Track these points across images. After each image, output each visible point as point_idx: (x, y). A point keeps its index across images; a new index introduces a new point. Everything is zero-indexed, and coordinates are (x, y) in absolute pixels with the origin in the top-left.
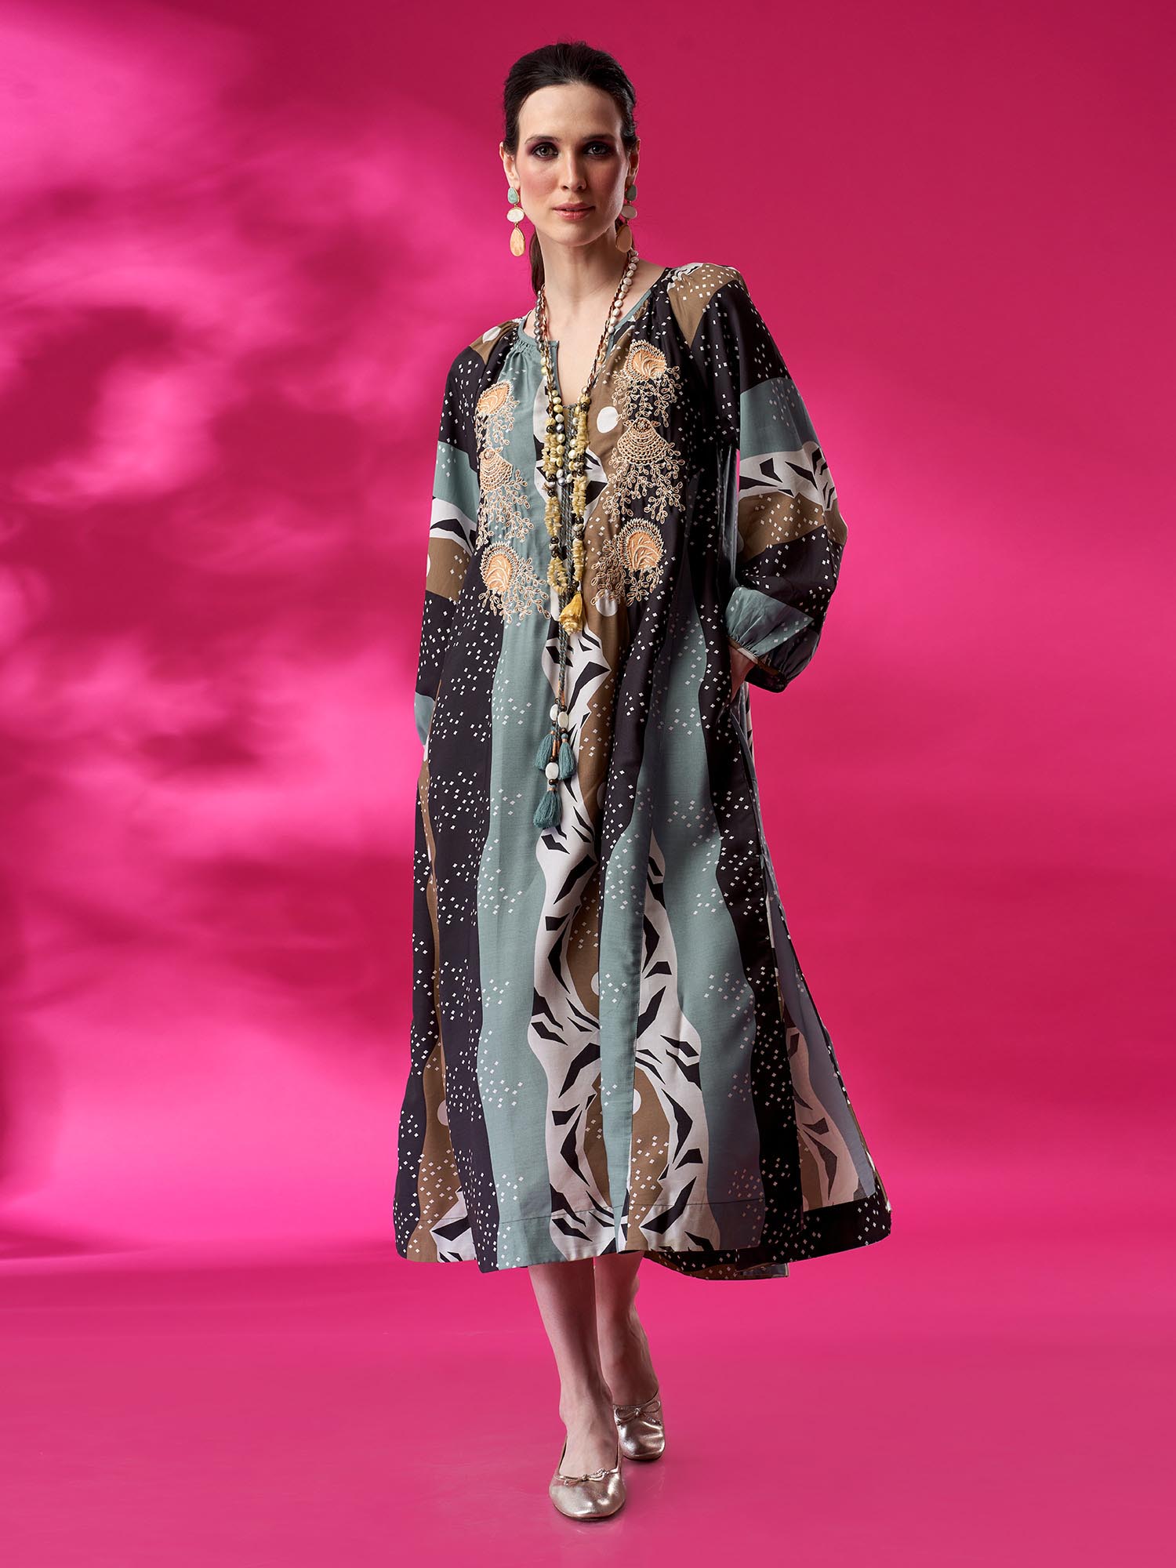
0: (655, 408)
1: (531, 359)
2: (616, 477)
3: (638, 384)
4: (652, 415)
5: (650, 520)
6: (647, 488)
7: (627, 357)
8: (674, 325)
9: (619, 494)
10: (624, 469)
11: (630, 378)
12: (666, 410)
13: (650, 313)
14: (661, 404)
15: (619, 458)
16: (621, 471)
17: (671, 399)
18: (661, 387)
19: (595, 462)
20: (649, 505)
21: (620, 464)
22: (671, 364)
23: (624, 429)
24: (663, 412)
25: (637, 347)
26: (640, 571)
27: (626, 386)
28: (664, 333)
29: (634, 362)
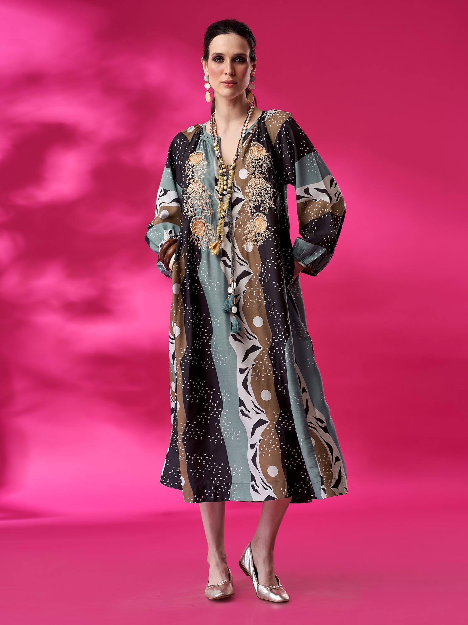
0: (262, 169)
1: (209, 143)
2: (249, 197)
3: (255, 160)
4: (261, 172)
5: (262, 213)
6: (260, 200)
7: (250, 148)
8: (268, 136)
9: (251, 204)
10: (251, 194)
11: (252, 157)
12: (267, 170)
13: (259, 130)
14: (264, 168)
15: (249, 189)
16: (250, 195)
17: (268, 166)
18: (264, 161)
19: (239, 190)
20: (262, 207)
21: (250, 192)
22: (268, 152)
23: (250, 178)
24: (265, 171)
25: (254, 144)
26: (259, 233)
27: (250, 161)
28: (265, 139)
29: (253, 151)
